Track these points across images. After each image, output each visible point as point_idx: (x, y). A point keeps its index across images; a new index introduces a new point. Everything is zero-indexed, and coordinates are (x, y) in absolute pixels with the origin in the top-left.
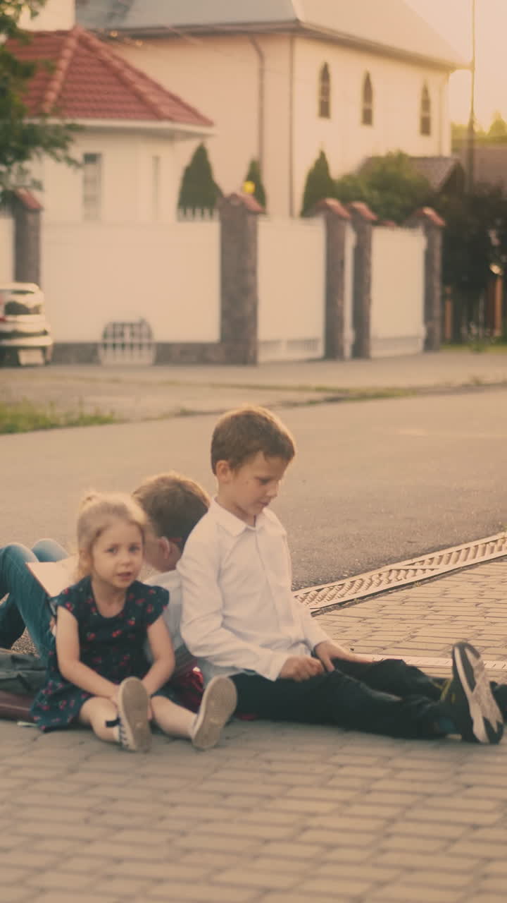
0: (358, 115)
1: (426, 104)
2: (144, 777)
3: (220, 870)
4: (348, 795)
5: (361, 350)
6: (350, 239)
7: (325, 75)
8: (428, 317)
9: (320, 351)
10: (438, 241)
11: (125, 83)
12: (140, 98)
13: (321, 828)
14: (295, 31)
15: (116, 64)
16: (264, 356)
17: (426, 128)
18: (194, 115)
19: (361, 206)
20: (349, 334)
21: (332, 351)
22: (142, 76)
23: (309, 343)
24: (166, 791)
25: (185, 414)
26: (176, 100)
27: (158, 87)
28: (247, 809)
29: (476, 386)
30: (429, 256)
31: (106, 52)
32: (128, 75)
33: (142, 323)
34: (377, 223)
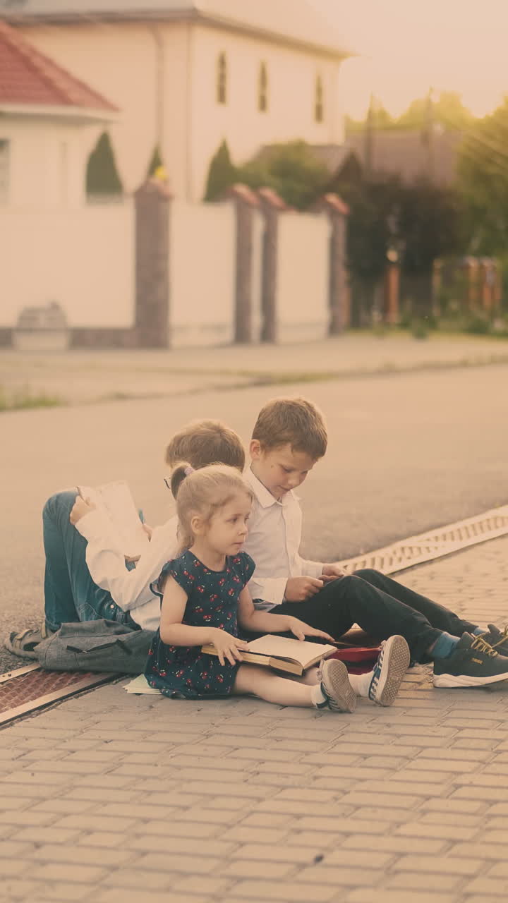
0: (254, 102)
1: (319, 91)
2: (278, 740)
3: (399, 825)
4: (482, 755)
5: (268, 335)
6: (258, 225)
7: (222, 62)
8: (333, 302)
9: (229, 335)
10: (342, 227)
11: (33, 70)
12: (48, 84)
13: (471, 785)
14: (193, 18)
15: (24, 51)
16: (176, 340)
17: (319, 113)
18: (101, 101)
19: (269, 193)
20: (256, 320)
21: (241, 335)
22: (49, 62)
23: (219, 328)
24: (307, 753)
25: (121, 397)
26: (82, 86)
27: (65, 74)
28: (393, 769)
29: (389, 371)
30: (333, 243)
31: (15, 37)
32: (37, 62)
33: (55, 307)
34: (282, 210)
